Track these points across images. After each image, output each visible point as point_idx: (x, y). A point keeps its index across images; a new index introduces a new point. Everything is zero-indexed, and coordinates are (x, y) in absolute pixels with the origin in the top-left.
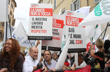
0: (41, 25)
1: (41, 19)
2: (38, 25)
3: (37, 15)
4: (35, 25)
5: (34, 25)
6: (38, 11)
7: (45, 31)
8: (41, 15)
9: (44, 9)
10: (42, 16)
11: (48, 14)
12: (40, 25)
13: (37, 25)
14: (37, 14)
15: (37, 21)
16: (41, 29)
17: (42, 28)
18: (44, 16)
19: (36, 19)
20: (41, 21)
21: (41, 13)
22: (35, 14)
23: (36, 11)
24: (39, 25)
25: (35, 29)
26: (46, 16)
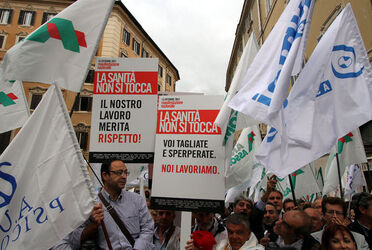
1: (126, 103)
2: (117, 121)
7: (136, 138)
8: (124, 93)
10: (129, 93)
11: (145, 88)
12: (122, 121)
16: (127, 132)
17: (127, 128)
18: (135, 93)
20: (125, 110)
21: (125, 86)
22: (107, 90)
23: (113, 81)
24: (119, 121)
25: (108, 133)
26: (140, 93)
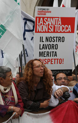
0: (55, 50)
3: (48, 32)
4: (45, 50)
5: (43, 50)
6: (50, 24)
9: (60, 19)
13: (48, 50)
14: (49, 29)
15: (49, 43)
19: (47, 39)
